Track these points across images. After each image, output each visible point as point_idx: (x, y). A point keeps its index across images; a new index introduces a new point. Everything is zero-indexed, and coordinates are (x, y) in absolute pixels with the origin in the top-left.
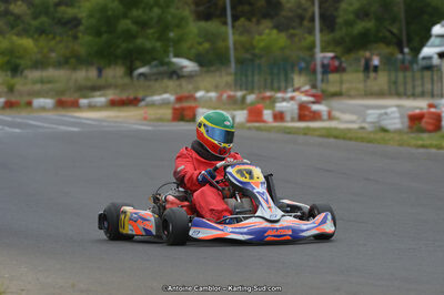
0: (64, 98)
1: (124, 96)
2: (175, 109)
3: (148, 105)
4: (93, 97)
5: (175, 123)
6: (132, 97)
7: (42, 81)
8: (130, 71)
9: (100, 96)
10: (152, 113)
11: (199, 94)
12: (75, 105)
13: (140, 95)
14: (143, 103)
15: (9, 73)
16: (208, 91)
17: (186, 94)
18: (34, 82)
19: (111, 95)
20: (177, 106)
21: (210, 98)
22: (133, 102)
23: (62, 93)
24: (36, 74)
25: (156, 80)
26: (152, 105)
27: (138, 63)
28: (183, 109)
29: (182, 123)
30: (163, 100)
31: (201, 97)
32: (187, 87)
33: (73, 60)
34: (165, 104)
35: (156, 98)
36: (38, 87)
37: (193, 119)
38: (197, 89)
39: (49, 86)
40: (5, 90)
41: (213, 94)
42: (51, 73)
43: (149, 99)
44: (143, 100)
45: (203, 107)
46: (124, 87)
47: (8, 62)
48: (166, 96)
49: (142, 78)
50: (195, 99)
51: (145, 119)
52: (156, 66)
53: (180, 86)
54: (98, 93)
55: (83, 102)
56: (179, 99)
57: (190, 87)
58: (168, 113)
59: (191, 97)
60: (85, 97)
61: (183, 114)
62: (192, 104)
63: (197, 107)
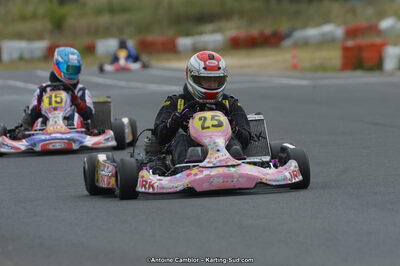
0: (151, 37)
1: (255, 31)
2: (346, 49)
3: (296, 45)
4: (201, 33)
5: (348, 74)
6: (268, 31)
7: (111, 10)
9: (214, 32)
10: (305, 57)
11: (386, 24)
12: (170, 48)
13: (284, 27)
14: (287, 43)
18: (99, 12)
19: (233, 29)
20: (350, 43)
22: (272, 41)
26: (305, 44)
28: (360, 48)
29: (359, 73)
30: (324, 35)
31: (391, 29)
32: (364, 12)
34: (326, 42)
35: (312, 32)
36: (105, 19)
37: (378, 65)
38: (382, 15)
39: (125, 17)
43: (299, 34)
44: (289, 35)
45: (395, 44)
48: (328, 28)
50: (379, 32)
51: (295, 67)
53: (353, 11)
55: (184, 42)
56: (351, 33)
57: (370, 11)
58: (335, 56)
59: (373, 29)
60: (187, 34)
61: (361, 57)
62: (377, 40)
63: (384, 45)
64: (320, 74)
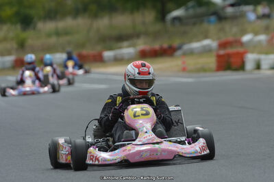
0: (85, 52)
1: (157, 46)
2: (219, 57)
3: (185, 54)
4: (120, 48)
6: (165, 45)
7: (58, 33)
8: (162, 15)
9: (129, 46)
10: (191, 62)
11: (246, 38)
12: (99, 59)
13: (176, 43)
14: (179, 53)
15: (19, 27)
16: (256, 33)
17: (230, 38)
18: (49, 35)
19: (142, 45)
20: (222, 52)
21: (260, 42)
23: (83, 46)
24: (50, 26)
25: (194, 24)
26: (191, 53)
27: (170, 5)
28: (229, 55)
29: (228, 72)
30: (204, 47)
31: (250, 41)
32: (231, 31)
33: (93, 7)
34: (206, 51)
35: (195, 45)
36: (53, 40)
37: (241, 67)
38: (244, 32)
39: (67, 38)
40: (15, 46)
41: (262, 37)
42: (68, 22)
43: (186, 47)
44: (180, 48)
45: (252, 52)
46: (156, 36)
47: (17, 14)
48: (207, 42)
49: (177, 23)
50: (241, 44)
51: (184, 69)
52: (193, 7)
53: (223, 30)
54: (125, 44)
55: (108, 54)
56: (223, 45)
57: (235, 30)
58: (211, 61)
59: (239, 43)
60: (110, 49)
61: (230, 61)
62: (240, 50)
63: (245, 52)
64: (202, 74)
